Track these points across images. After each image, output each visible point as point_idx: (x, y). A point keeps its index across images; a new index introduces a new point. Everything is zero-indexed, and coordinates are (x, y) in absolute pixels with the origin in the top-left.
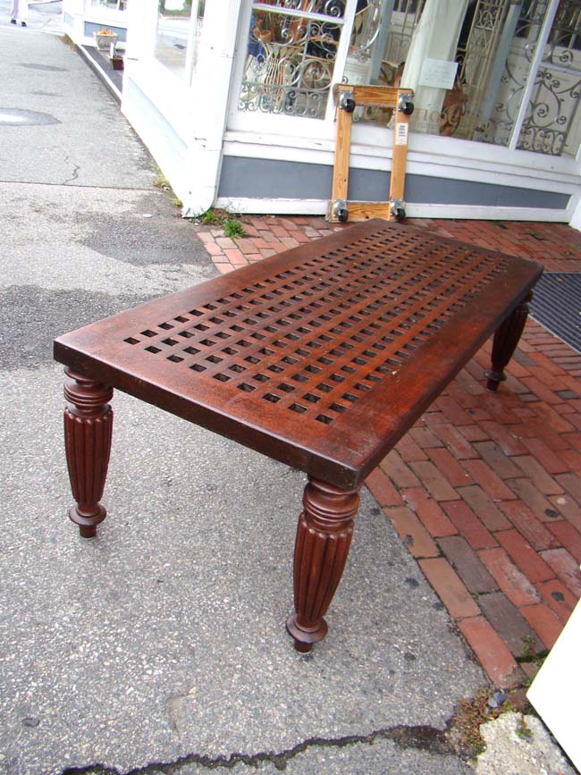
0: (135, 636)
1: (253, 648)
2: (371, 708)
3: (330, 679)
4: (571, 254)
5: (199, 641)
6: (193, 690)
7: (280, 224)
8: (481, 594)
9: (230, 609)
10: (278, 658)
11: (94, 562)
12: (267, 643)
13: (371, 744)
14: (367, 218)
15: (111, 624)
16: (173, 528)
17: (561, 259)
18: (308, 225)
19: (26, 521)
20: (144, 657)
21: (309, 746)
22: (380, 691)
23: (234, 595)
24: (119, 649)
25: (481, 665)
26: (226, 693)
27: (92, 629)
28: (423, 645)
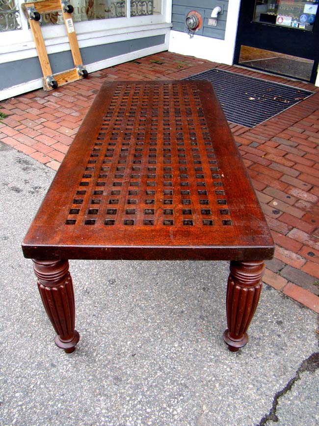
0: (150, 396)
1: (211, 364)
2: (285, 361)
3: (257, 357)
4: (181, 67)
5: (184, 378)
6: (204, 407)
7: (20, 102)
8: (280, 271)
9: (182, 349)
10: (227, 362)
11: (88, 365)
12: (215, 357)
13: (300, 379)
14: (67, 81)
15: (131, 398)
16: (113, 318)
17: (178, 72)
18: (36, 97)
19: (26, 363)
20: (165, 406)
21: (278, 400)
22: (282, 349)
23: (177, 340)
24: (149, 410)
25: (308, 308)
26: (220, 398)
27: (124, 408)
28: (280, 313)
